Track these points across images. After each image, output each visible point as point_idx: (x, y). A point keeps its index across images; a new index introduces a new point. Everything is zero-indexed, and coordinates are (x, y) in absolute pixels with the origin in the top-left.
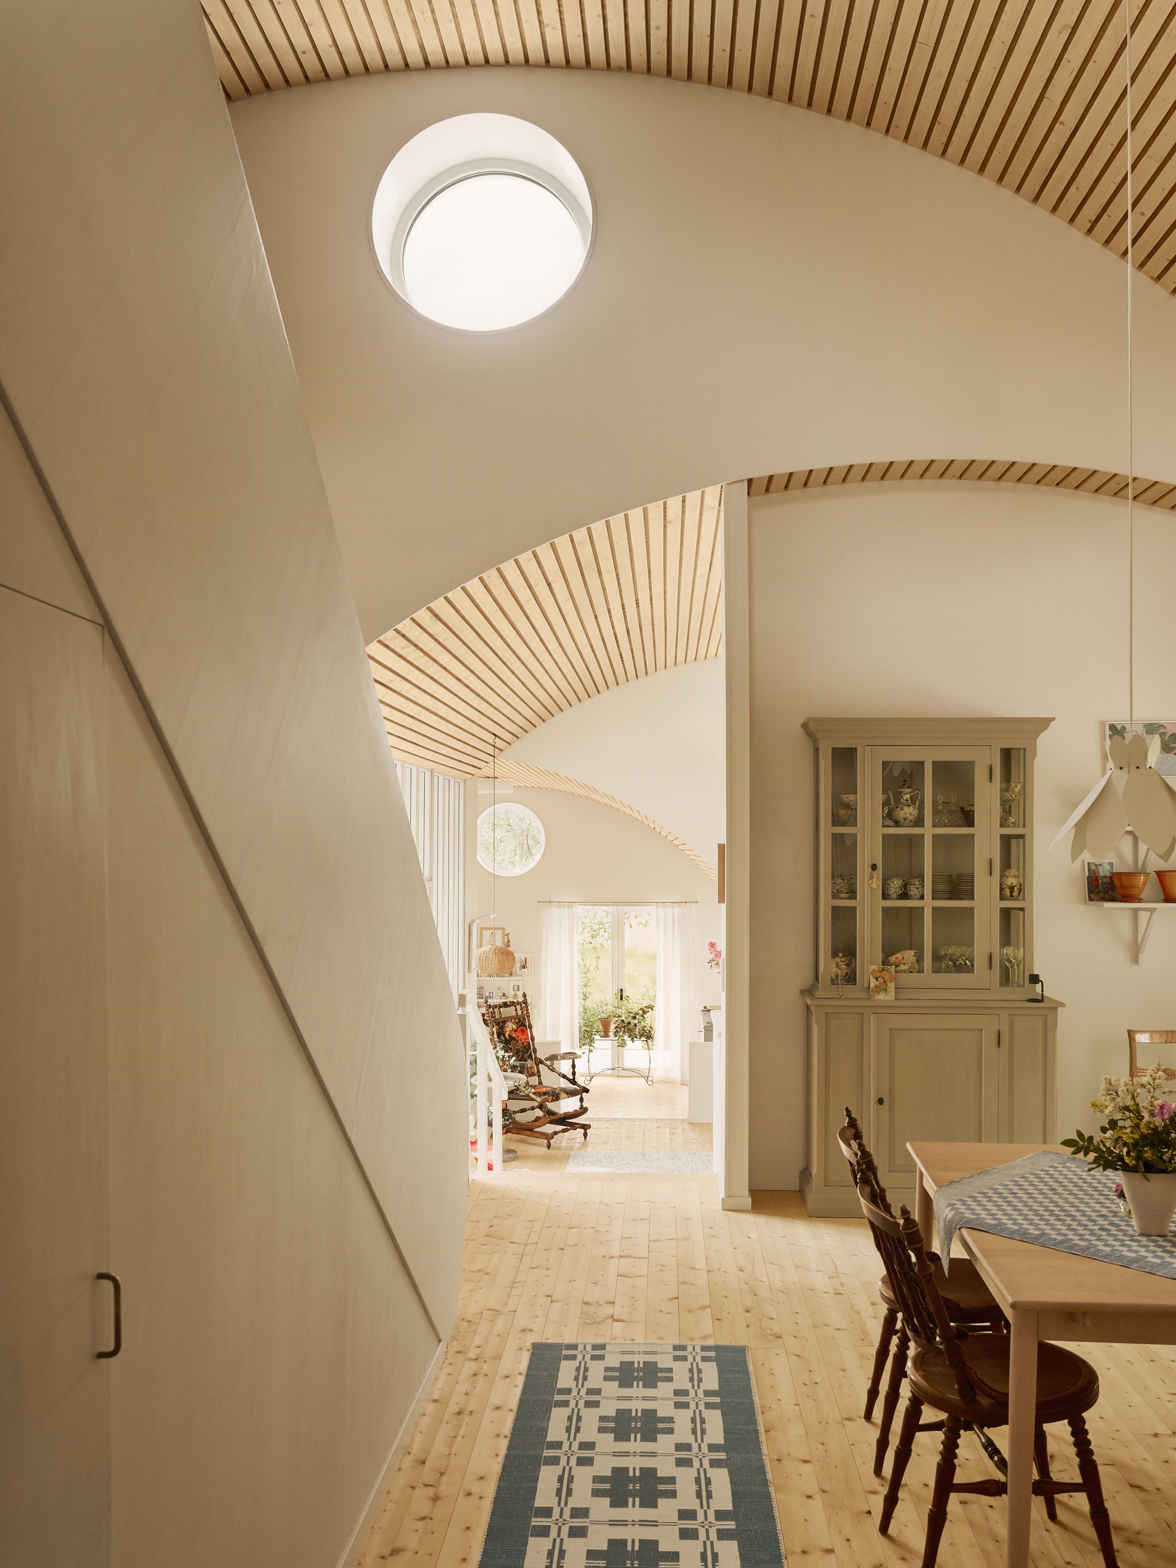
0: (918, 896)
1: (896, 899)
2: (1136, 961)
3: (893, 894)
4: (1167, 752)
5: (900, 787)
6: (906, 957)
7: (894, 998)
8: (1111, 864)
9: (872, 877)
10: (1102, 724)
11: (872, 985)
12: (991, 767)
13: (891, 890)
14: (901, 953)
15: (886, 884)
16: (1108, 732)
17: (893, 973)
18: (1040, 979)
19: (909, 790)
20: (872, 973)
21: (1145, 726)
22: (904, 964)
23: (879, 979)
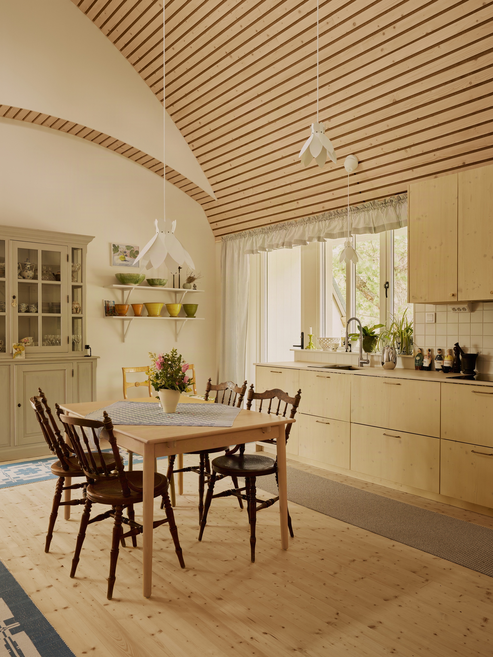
0: (35, 311)
1: (24, 313)
2: (123, 341)
3: (23, 310)
4: (134, 258)
5: (25, 262)
6: (29, 339)
7: (25, 358)
8: (114, 302)
9: (13, 302)
10: (110, 244)
11: (14, 352)
12: (68, 255)
13: (22, 308)
14: (27, 337)
15: (19, 306)
16: (112, 247)
17: (24, 346)
18: (90, 347)
19: (30, 263)
20: (14, 346)
21: (126, 247)
22: (29, 342)
23: (17, 349)
